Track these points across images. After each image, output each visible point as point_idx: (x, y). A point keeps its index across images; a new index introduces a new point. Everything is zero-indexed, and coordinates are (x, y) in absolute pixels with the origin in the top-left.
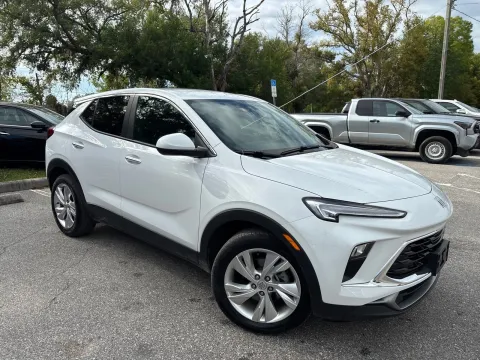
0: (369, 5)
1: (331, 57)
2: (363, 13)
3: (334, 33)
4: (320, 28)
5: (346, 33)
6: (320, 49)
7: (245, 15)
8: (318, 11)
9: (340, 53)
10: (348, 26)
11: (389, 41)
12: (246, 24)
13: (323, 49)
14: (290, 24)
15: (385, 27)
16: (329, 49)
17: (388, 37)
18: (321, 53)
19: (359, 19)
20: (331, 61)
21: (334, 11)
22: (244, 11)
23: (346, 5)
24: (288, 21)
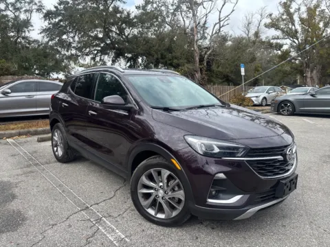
0: (309, 10)
1: (279, 46)
2: (305, 16)
3: (282, 30)
4: (272, 27)
5: (291, 29)
6: (272, 41)
7: (220, 21)
8: (271, 15)
9: (287, 43)
10: (293, 24)
11: (324, 34)
12: (220, 27)
13: (274, 41)
14: (251, 26)
15: (321, 25)
16: (279, 41)
17: (323, 32)
18: (272, 44)
19: (302, 20)
20: (280, 50)
21: (283, 14)
22: (220, 19)
23: (292, 10)
24: (249, 23)
